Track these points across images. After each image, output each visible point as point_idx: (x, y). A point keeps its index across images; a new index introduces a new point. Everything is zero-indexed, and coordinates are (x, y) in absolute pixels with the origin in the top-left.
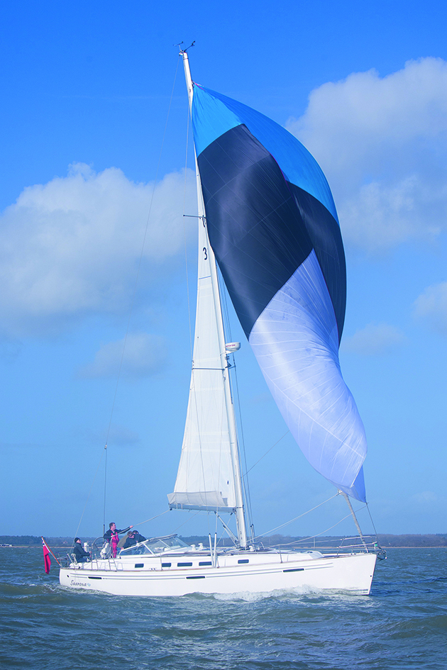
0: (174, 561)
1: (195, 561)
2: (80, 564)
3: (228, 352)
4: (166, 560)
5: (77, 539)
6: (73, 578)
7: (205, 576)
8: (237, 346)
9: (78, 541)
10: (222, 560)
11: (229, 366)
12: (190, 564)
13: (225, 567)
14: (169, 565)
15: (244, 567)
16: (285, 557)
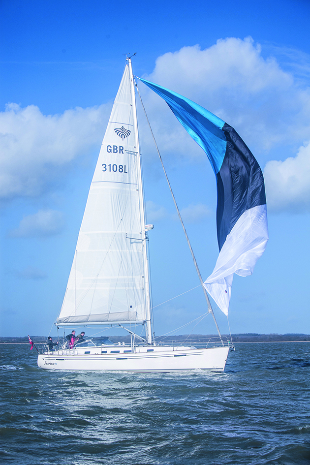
0: (109, 350)
1: (122, 350)
2: (51, 352)
3: (146, 230)
4: (104, 350)
5: (50, 338)
6: (46, 360)
7: (128, 358)
8: (152, 226)
9: (50, 339)
10: (137, 349)
11: (147, 238)
12: (119, 352)
13: (140, 353)
14: (106, 352)
15: (150, 353)
16: (175, 348)
